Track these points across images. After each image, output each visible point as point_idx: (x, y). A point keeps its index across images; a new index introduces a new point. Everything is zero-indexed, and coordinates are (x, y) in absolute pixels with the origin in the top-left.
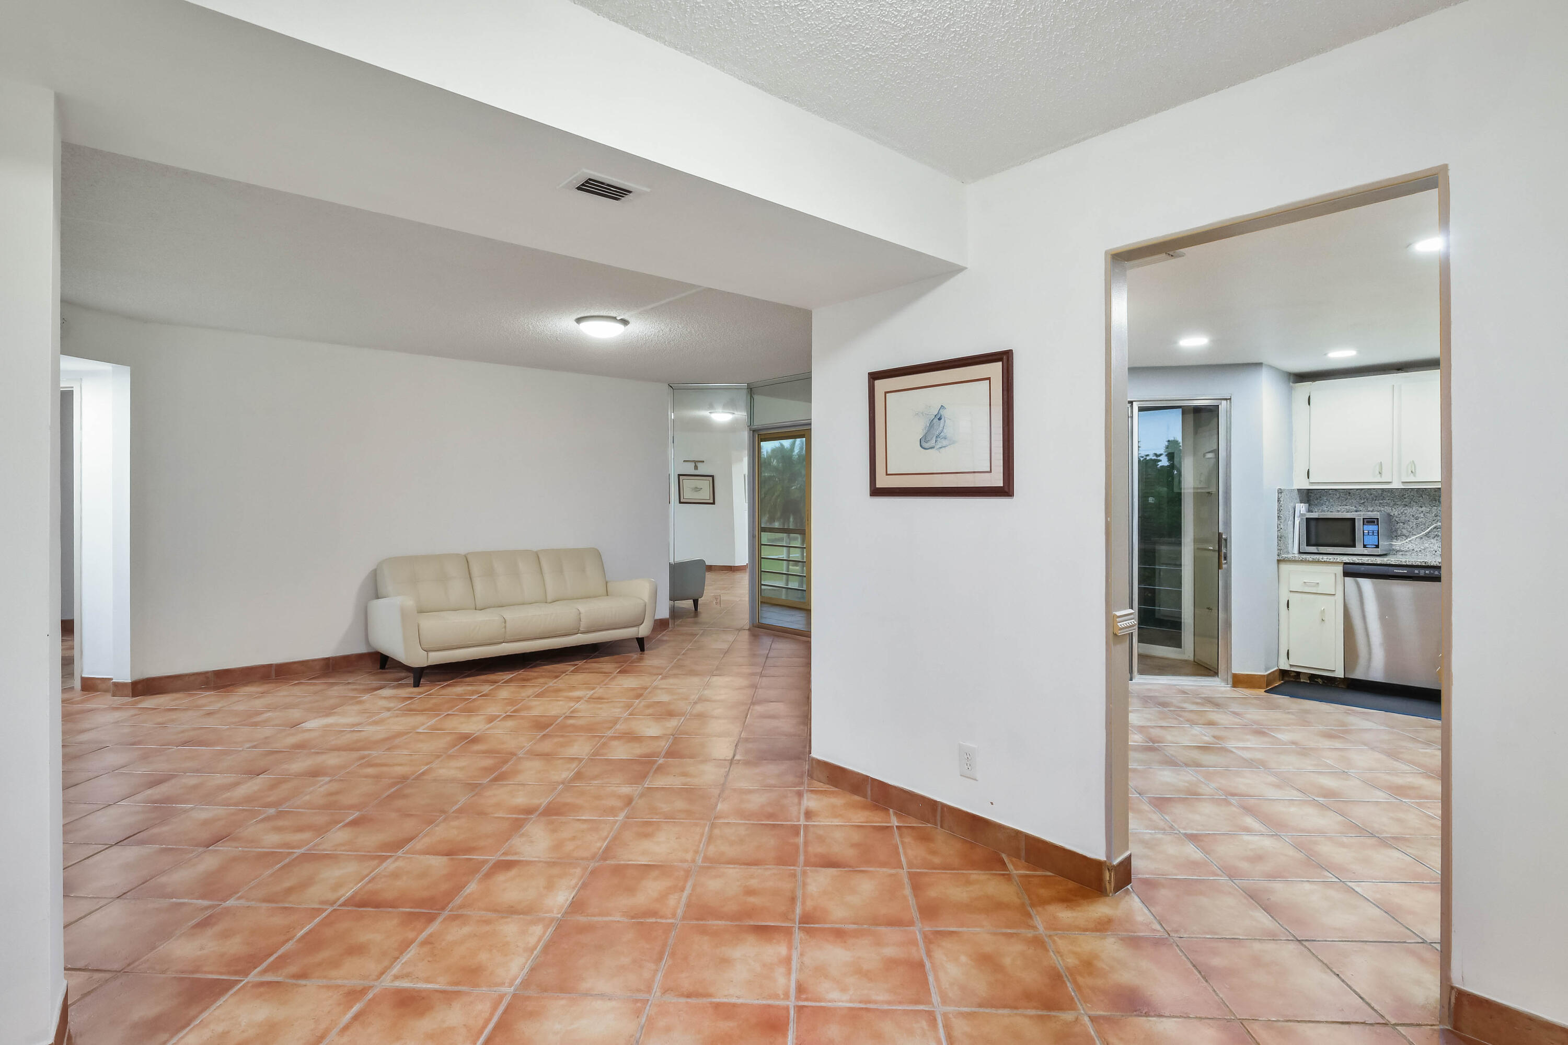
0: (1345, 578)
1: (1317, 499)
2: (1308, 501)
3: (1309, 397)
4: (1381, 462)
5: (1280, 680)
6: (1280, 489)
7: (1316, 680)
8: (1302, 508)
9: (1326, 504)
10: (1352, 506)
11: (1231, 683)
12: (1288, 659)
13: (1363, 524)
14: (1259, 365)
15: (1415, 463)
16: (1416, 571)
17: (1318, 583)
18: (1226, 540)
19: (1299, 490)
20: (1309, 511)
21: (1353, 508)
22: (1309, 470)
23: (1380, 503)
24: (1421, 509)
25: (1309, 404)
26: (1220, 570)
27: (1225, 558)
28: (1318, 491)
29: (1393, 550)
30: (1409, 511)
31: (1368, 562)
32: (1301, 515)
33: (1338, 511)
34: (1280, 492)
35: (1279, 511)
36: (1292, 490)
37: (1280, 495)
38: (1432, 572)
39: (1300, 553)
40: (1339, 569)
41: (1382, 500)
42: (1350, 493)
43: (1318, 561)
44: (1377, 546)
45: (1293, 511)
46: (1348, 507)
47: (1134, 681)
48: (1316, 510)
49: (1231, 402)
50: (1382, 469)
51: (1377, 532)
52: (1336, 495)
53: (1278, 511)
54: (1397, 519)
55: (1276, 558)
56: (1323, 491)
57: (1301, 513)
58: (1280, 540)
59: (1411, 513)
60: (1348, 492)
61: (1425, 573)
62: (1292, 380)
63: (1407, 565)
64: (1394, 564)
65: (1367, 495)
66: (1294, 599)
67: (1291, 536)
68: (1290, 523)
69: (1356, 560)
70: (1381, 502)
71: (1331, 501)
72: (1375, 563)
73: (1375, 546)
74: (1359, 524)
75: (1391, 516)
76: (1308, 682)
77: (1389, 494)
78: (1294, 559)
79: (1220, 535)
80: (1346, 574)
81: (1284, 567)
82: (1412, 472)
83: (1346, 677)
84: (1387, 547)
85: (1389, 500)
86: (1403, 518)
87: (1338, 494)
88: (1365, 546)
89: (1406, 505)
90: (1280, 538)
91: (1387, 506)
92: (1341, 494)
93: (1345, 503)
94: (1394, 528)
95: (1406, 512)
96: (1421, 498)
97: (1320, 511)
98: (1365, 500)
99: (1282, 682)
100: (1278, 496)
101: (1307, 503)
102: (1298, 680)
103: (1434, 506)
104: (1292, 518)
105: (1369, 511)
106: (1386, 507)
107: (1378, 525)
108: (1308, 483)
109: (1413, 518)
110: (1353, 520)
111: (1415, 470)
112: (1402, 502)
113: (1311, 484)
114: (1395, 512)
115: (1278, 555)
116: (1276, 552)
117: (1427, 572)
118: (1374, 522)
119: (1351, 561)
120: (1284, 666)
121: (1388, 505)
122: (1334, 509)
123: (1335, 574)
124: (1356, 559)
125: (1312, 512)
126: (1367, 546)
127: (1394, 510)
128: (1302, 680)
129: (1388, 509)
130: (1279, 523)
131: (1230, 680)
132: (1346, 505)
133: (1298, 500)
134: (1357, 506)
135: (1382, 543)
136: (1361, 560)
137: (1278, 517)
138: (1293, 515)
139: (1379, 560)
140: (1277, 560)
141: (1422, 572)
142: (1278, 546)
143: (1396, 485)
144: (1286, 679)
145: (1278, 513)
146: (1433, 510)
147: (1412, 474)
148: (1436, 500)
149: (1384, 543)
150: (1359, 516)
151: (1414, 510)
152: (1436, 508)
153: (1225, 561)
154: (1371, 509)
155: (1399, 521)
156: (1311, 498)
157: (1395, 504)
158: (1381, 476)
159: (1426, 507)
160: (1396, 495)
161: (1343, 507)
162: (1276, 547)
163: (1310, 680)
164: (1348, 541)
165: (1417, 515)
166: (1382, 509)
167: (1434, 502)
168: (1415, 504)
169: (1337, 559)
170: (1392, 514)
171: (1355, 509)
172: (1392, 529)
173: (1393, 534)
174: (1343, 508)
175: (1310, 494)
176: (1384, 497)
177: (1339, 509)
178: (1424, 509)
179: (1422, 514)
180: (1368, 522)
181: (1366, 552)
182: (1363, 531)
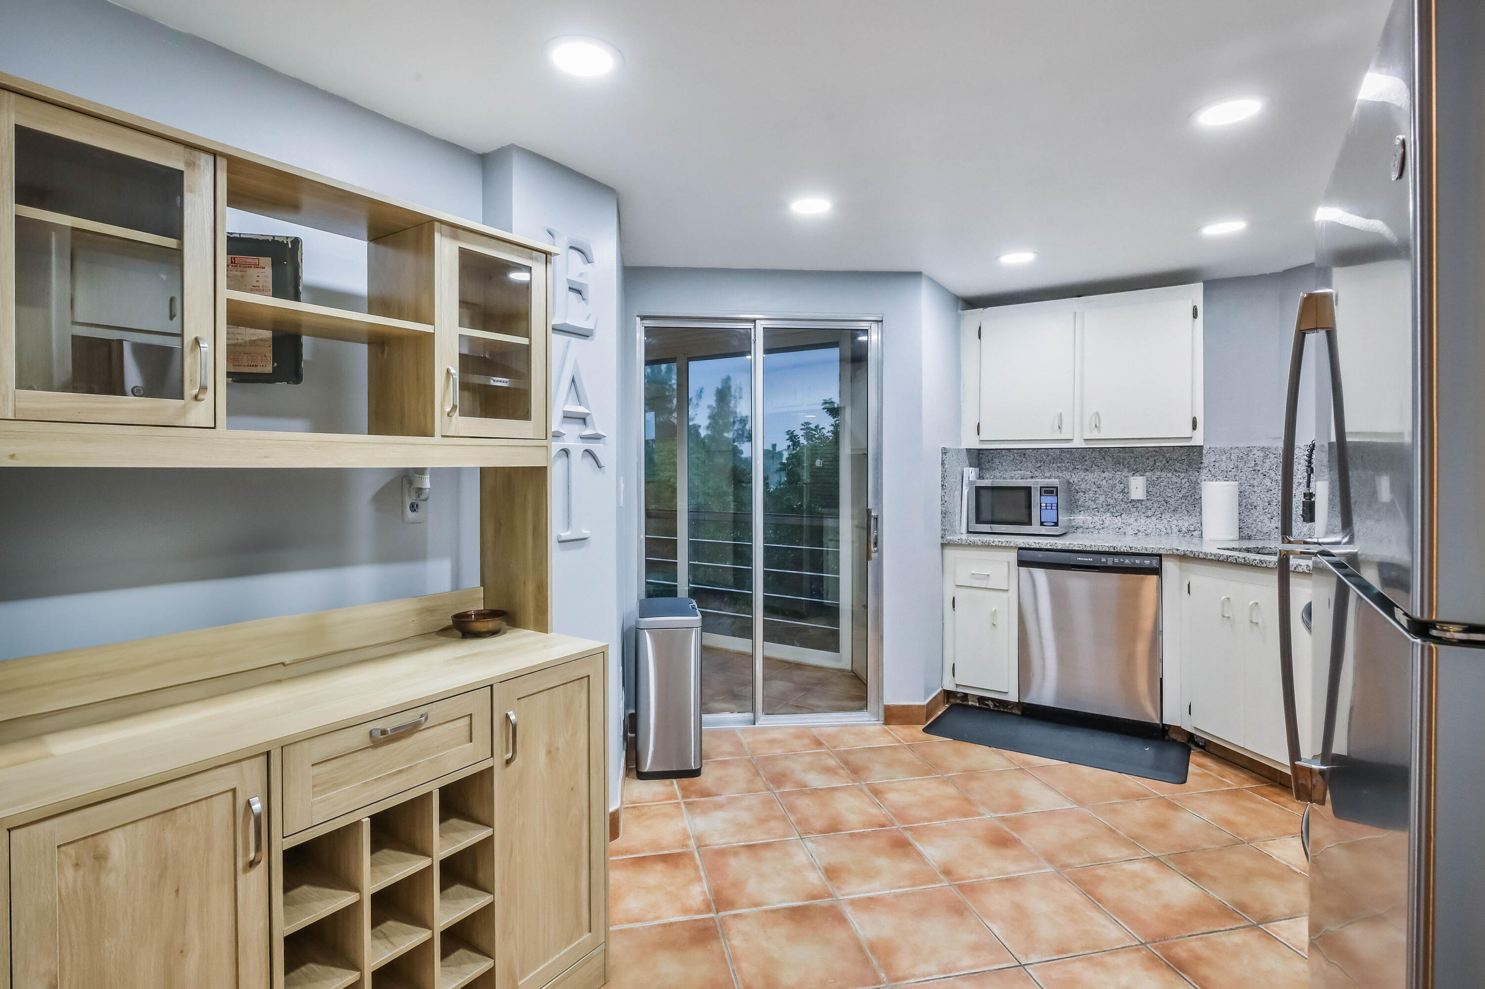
0: (1020, 568)
1: (989, 462)
2: (979, 464)
3: (980, 328)
4: (1061, 413)
5: (944, 704)
6: (945, 448)
7: (986, 702)
8: (971, 473)
9: (999, 468)
10: (1027, 471)
11: (883, 719)
12: (954, 676)
13: (1041, 495)
14: (916, 275)
15: (1100, 414)
16: (1104, 560)
17: (988, 575)
18: (876, 519)
19: (968, 450)
20: (981, 477)
21: (1028, 473)
22: (979, 423)
23: (1058, 467)
24: (1103, 475)
25: (980, 337)
26: (868, 561)
27: (876, 544)
28: (991, 451)
29: (1073, 527)
30: (1090, 477)
31: (1046, 547)
32: (971, 483)
33: (1012, 478)
34: (945, 452)
35: (944, 477)
36: (959, 451)
37: (944, 456)
38: (1122, 560)
39: (969, 532)
40: (1012, 557)
41: (1060, 463)
42: (1025, 454)
43: (989, 545)
44: (1056, 524)
45: (961, 478)
46: (1022, 472)
47: (757, 725)
48: (988, 476)
49: (882, 326)
50: (1061, 423)
51: (1056, 505)
52: (1010, 457)
53: (942, 478)
54: (1077, 488)
55: (940, 541)
56: (995, 451)
57: (970, 479)
58: (944, 518)
59: (1093, 480)
60: (1023, 452)
61: (1113, 561)
62: (960, 306)
63: (1092, 551)
64: (1077, 549)
65: (1044, 457)
66: (961, 595)
67: (958, 510)
68: (958, 493)
69: (1033, 544)
70: (1060, 465)
71: (1004, 464)
72: (1055, 548)
73: (1054, 524)
74: (1035, 495)
75: (1070, 483)
76: (977, 705)
77: (1068, 456)
78: (960, 542)
79: (868, 512)
80: (1022, 563)
81: (950, 553)
82: (1096, 425)
83: (1021, 701)
84: (1066, 524)
85: (1068, 462)
86: (1083, 486)
87: (1012, 456)
88: (1042, 524)
89: (1087, 470)
90: (944, 514)
91: (1065, 470)
92: (1016, 455)
93: (1019, 467)
94: (1073, 499)
95: (1086, 478)
96: (1103, 461)
97: (992, 477)
98: (1042, 463)
99: (947, 705)
100: (942, 458)
101: (978, 467)
102: (965, 703)
103: (1118, 471)
104: (959, 487)
105: (1045, 478)
106: (1065, 472)
107: (1057, 495)
108: (978, 441)
109: (1095, 486)
110: (1028, 490)
111: (1099, 424)
112: (1083, 466)
113: (981, 442)
114: (1075, 479)
115: (942, 538)
116: (940, 533)
117: (1116, 560)
118: (1052, 492)
119: (1027, 546)
120: (950, 687)
121: (1067, 469)
122: (1008, 475)
123: (1009, 562)
124: (1032, 542)
125: (983, 479)
126: (1044, 524)
127: (1074, 476)
128: (970, 703)
129: (1067, 475)
130: (943, 494)
131: (882, 713)
132: (1021, 470)
133: (967, 463)
134: (1033, 471)
135: (1062, 518)
136: (1038, 543)
137: (943, 486)
138: (961, 483)
139: (1060, 543)
140: (941, 543)
141: (1110, 561)
142: (941, 524)
143: (1078, 443)
144: (952, 701)
145: (942, 481)
146: (1117, 476)
147: (1096, 430)
148: (1120, 464)
149: (1063, 519)
150: (1036, 483)
151: (1096, 475)
152: (1119, 473)
153: (876, 549)
154: (1048, 474)
155: (1079, 490)
156: (982, 461)
157: (1075, 468)
158: (1061, 432)
159: (1108, 471)
160: (1076, 456)
161: (1017, 472)
162: (940, 527)
163: (979, 702)
164: (1022, 516)
165: (1099, 483)
166: (1060, 474)
167: (1118, 466)
168: (1096, 468)
169: (1011, 542)
170: (1071, 481)
171: (1031, 474)
172: (1071, 500)
173: (1073, 506)
174: (1018, 474)
175: (981, 456)
176: (1062, 459)
177: (1013, 475)
178: (1106, 474)
179: (1105, 481)
180: (1046, 492)
181: (1043, 530)
182: (1041, 504)
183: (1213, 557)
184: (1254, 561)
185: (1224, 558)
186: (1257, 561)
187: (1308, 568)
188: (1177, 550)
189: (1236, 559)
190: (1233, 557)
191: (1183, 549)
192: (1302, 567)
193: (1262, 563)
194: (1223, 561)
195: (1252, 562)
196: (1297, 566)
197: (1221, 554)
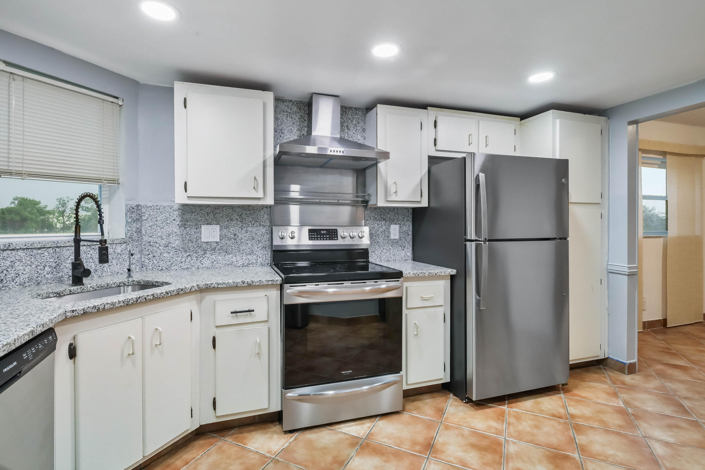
183: (122, 304)
184: (162, 294)
185: (134, 301)
186: (163, 294)
187: (198, 287)
188: (73, 311)
189: (145, 298)
190: (143, 297)
191: (82, 308)
192: (195, 287)
193: (168, 294)
194: (132, 303)
195: (160, 296)
196: (192, 288)
197: (130, 298)
